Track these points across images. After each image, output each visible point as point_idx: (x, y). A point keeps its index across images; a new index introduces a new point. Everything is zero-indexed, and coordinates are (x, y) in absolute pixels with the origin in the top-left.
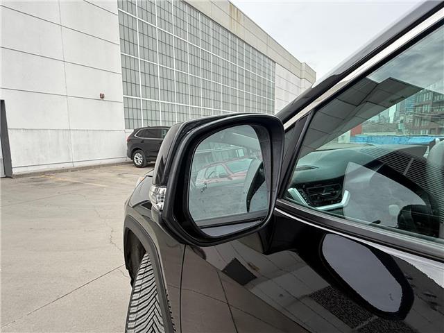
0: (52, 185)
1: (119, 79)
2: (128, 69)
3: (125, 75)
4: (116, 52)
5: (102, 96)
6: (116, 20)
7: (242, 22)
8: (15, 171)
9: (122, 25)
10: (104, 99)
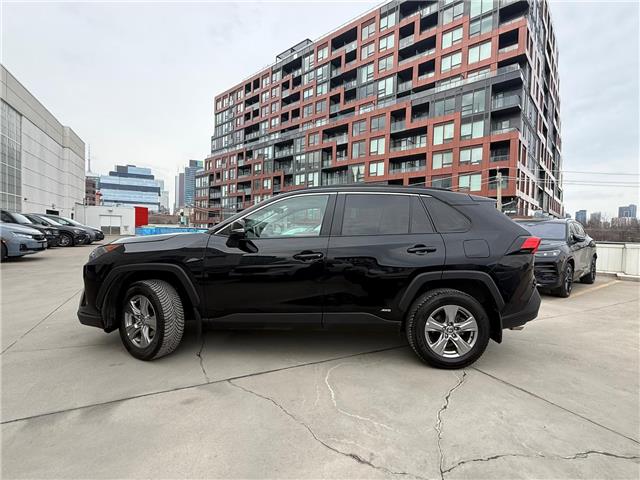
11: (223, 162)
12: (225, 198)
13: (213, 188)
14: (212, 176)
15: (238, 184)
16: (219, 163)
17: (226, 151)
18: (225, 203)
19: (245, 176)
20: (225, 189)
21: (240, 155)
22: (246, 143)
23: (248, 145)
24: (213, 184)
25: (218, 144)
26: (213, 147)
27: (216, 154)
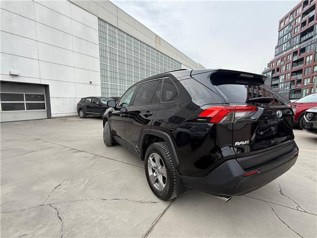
0: (70, 121)
1: (99, 74)
2: (103, 69)
3: (101, 72)
4: (98, 62)
5: (91, 83)
6: (98, 47)
7: (162, 44)
8: (52, 116)
9: (100, 49)
10: (92, 83)
11: (282, 61)
12: (281, 83)
13: (274, 78)
14: (274, 71)
15: (292, 72)
16: (279, 62)
17: (285, 53)
18: (281, 86)
19: (298, 67)
20: (282, 78)
21: (295, 53)
22: (300, 43)
23: (302, 44)
24: (274, 75)
25: (279, 50)
26: (276, 52)
27: (278, 56)
